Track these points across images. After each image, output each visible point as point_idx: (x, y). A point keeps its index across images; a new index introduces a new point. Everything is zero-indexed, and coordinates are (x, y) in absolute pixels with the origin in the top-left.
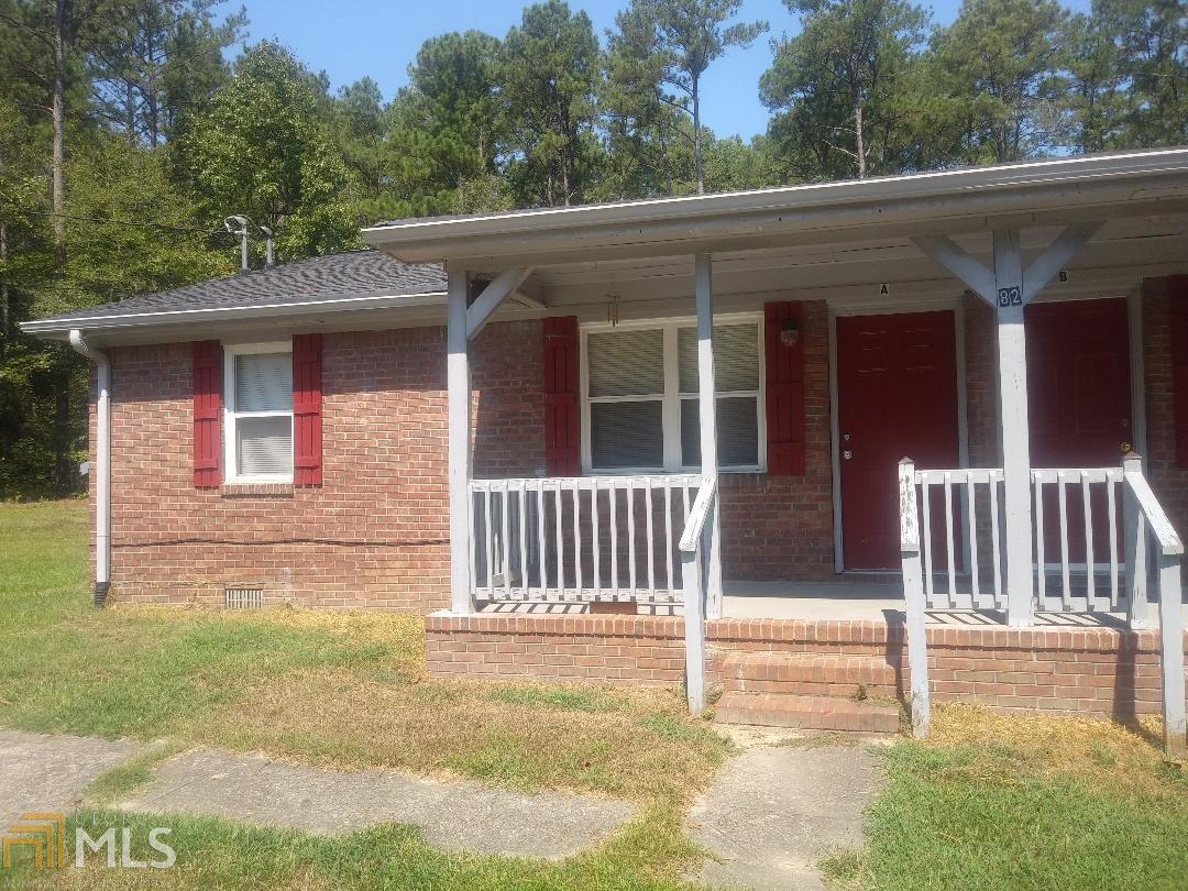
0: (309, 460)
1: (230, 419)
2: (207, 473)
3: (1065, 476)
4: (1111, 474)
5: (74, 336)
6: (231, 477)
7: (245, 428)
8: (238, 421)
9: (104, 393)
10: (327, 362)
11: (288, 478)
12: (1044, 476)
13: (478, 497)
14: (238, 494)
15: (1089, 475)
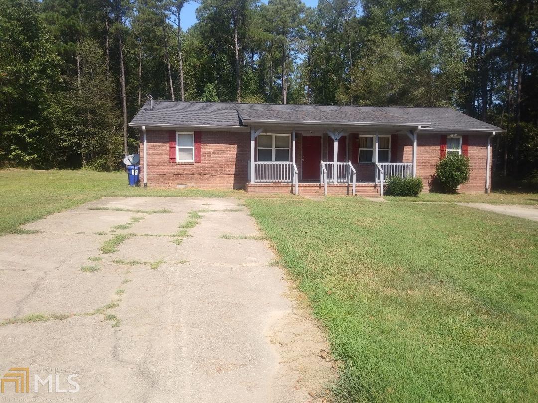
0: (199, 157)
1: (177, 148)
2: (173, 159)
3: (341, 164)
4: (347, 163)
5: (144, 128)
6: (178, 160)
7: (181, 150)
8: (179, 149)
9: (146, 141)
10: (202, 137)
11: (193, 161)
12: (339, 163)
13: (256, 165)
14: (180, 164)
15: (345, 164)
